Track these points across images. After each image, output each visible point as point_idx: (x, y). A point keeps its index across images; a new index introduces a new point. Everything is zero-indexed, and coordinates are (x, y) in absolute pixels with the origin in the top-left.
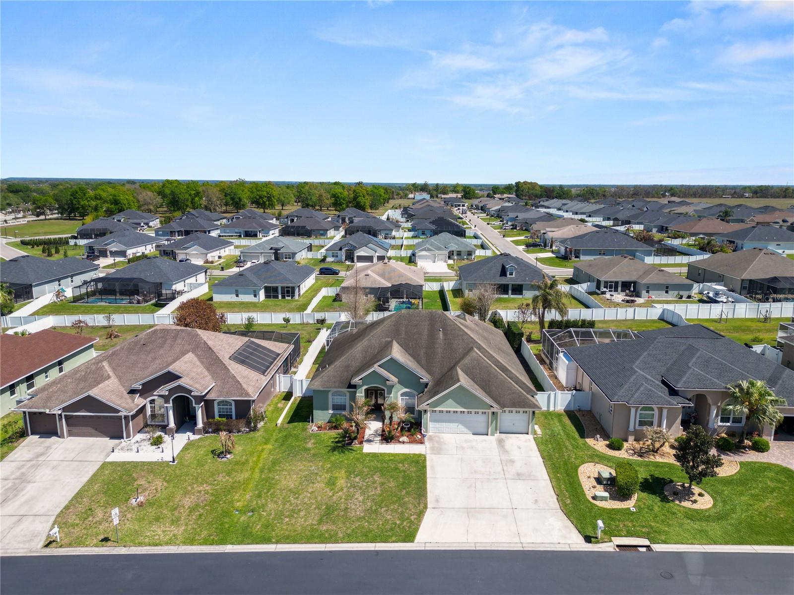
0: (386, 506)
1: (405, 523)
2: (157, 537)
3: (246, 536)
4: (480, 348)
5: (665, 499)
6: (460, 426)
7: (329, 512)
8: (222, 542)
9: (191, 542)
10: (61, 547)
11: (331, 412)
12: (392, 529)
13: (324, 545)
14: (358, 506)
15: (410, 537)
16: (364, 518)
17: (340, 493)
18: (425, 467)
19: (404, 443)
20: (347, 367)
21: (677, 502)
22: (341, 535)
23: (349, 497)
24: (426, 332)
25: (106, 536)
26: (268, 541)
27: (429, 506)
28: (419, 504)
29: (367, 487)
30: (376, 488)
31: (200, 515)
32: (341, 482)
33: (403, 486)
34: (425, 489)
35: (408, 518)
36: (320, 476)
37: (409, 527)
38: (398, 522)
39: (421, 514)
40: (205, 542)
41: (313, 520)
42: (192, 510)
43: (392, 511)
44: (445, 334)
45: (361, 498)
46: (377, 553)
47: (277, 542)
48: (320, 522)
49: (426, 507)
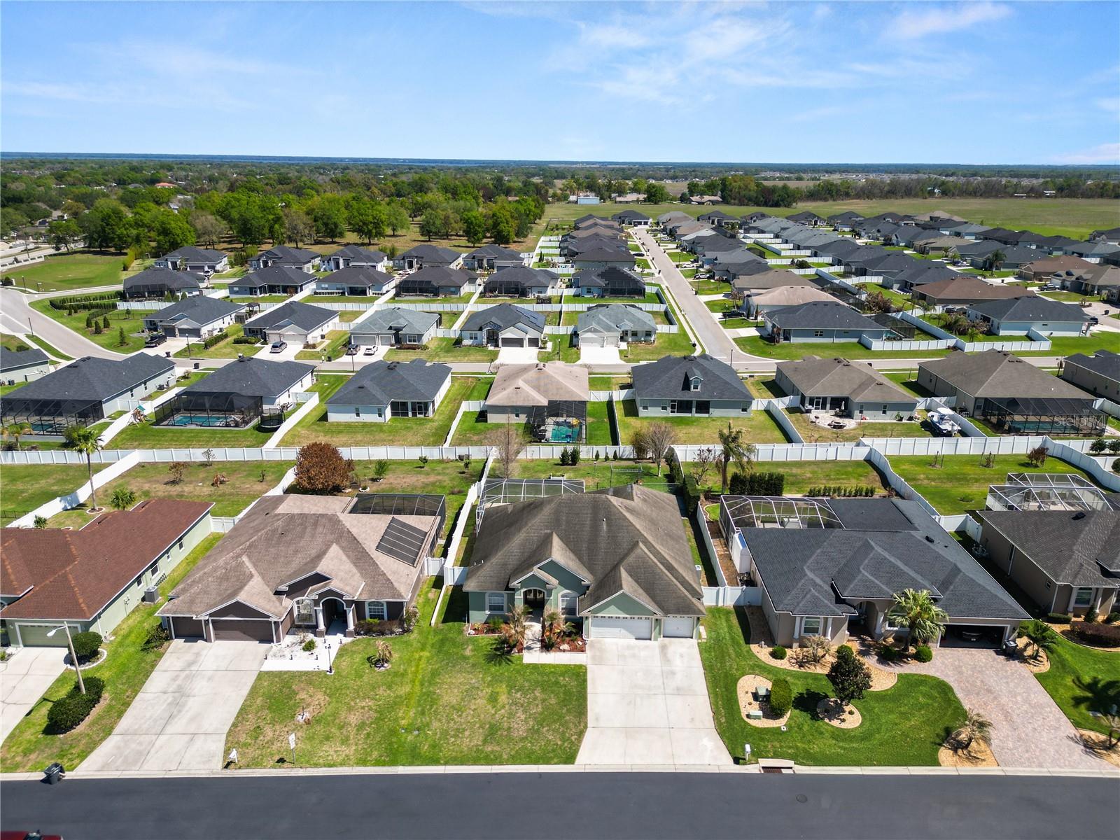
0: (548, 725)
1: (566, 744)
2: (330, 758)
3: (415, 759)
4: (646, 542)
5: (815, 717)
6: (623, 631)
7: (493, 732)
8: (394, 763)
9: (363, 762)
10: (240, 768)
11: (488, 612)
12: (554, 751)
13: (490, 767)
14: (520, 726)
15: (570, 759)
16: (526, 738)
17: (503, 711)
18: (585, 681)
19: (564, 651)
20: (505, 565)
21: (827, 720)
22: (505, 757)
23: (511, 715)
24: (588, 522)
25: (281, 756)
26: (435, 762)
27: (589, 725)
28: (579, 723)
29: (529, 703)
30: (537, 705)
31: (368, 734)
32: (503, 699)
33: (564, 703)
34: (585, 707)
35: (569, 739)
36: (482, 691)
37: (570, 748)
38: (559, 743)
39: (581, 734)
40: (378, 763)
41: (478, 740)
42: (361, 727)
43: (553, 730)
44: (609, 525)
45: (523, 717)
46: (540, 775)
47: (446, 764)
48: (485, 742)
49: (586, 727)
